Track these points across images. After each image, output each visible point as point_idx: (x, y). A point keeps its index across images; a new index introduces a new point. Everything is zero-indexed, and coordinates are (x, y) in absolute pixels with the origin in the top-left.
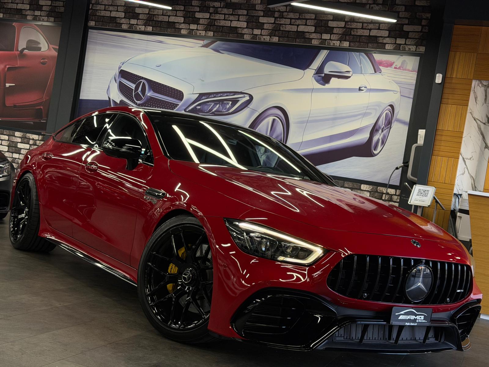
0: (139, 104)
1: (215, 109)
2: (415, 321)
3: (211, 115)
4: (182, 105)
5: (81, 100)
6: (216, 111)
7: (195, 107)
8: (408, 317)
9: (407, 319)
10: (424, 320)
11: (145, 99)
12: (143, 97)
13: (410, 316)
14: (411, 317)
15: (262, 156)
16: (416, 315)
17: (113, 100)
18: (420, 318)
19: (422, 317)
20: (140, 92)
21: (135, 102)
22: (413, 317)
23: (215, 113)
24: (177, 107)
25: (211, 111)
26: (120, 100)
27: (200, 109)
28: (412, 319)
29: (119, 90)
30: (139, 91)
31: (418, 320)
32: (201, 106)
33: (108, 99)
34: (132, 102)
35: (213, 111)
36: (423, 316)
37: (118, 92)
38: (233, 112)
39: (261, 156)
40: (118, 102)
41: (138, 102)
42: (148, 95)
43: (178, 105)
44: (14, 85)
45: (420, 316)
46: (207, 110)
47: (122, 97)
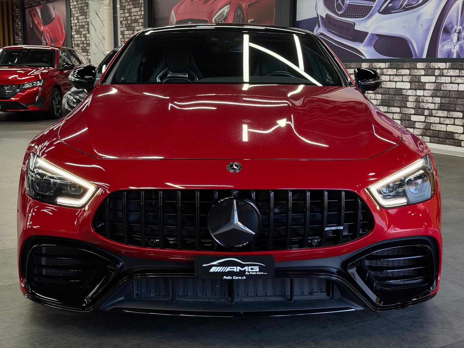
0: (340, 14)
1: (405, 3)
2: (242, 273)
3: (402, 10)
4: (376, 6)
5: (298, 21)
6: (406, 5)
7: (387, 6)
8: (228, 269)
9: (226, 271)
10: (260, 271)
11: (345, 8)
12: (342, 6)
13: (229, 267)
14: (234, 269)
15: (455, 46)
16: (242, 266)
17: (320, 15)
18: (252, 269)
19: (257, 269)
20: (341, 2)
21: (337, 13)
22: (237, 269)
23: (406, 7)
24: (372, 9)
25: (402, 6)
26: (326, 14)
27: (391, 6)
28: (235, 271)
29: (324, 4)
30: (339, 1)
31: (248, 272)
32: (392, 3)
33: (317, 16)
34: (335, 14)
35: (404, 5)
36: (258, 267)
37: (324, 6)
38: (422, 3)
39: (453, 47)
40: (324, 17)
41: (340, 13)
42: (347, 3)
43: (372, 7)
44: (253, 20)
45: (250, 267)
46: (398, 6)
47: (327, 11)
